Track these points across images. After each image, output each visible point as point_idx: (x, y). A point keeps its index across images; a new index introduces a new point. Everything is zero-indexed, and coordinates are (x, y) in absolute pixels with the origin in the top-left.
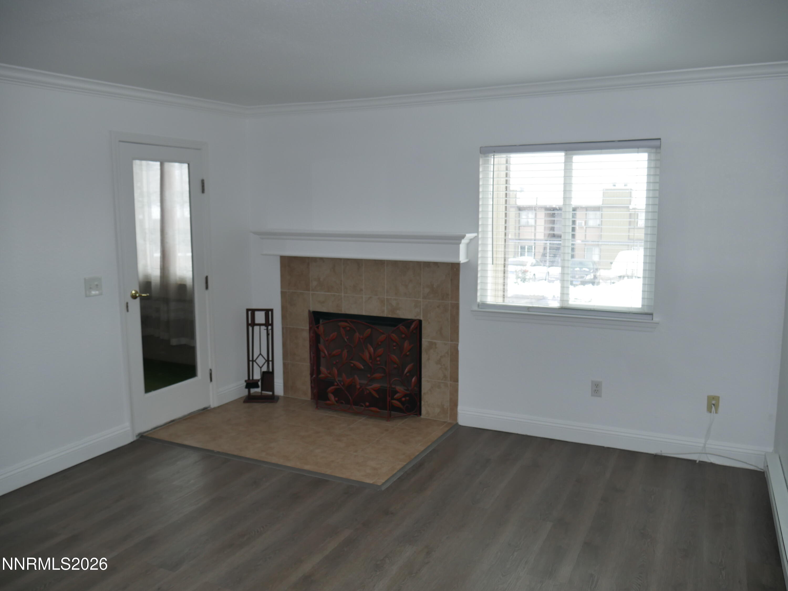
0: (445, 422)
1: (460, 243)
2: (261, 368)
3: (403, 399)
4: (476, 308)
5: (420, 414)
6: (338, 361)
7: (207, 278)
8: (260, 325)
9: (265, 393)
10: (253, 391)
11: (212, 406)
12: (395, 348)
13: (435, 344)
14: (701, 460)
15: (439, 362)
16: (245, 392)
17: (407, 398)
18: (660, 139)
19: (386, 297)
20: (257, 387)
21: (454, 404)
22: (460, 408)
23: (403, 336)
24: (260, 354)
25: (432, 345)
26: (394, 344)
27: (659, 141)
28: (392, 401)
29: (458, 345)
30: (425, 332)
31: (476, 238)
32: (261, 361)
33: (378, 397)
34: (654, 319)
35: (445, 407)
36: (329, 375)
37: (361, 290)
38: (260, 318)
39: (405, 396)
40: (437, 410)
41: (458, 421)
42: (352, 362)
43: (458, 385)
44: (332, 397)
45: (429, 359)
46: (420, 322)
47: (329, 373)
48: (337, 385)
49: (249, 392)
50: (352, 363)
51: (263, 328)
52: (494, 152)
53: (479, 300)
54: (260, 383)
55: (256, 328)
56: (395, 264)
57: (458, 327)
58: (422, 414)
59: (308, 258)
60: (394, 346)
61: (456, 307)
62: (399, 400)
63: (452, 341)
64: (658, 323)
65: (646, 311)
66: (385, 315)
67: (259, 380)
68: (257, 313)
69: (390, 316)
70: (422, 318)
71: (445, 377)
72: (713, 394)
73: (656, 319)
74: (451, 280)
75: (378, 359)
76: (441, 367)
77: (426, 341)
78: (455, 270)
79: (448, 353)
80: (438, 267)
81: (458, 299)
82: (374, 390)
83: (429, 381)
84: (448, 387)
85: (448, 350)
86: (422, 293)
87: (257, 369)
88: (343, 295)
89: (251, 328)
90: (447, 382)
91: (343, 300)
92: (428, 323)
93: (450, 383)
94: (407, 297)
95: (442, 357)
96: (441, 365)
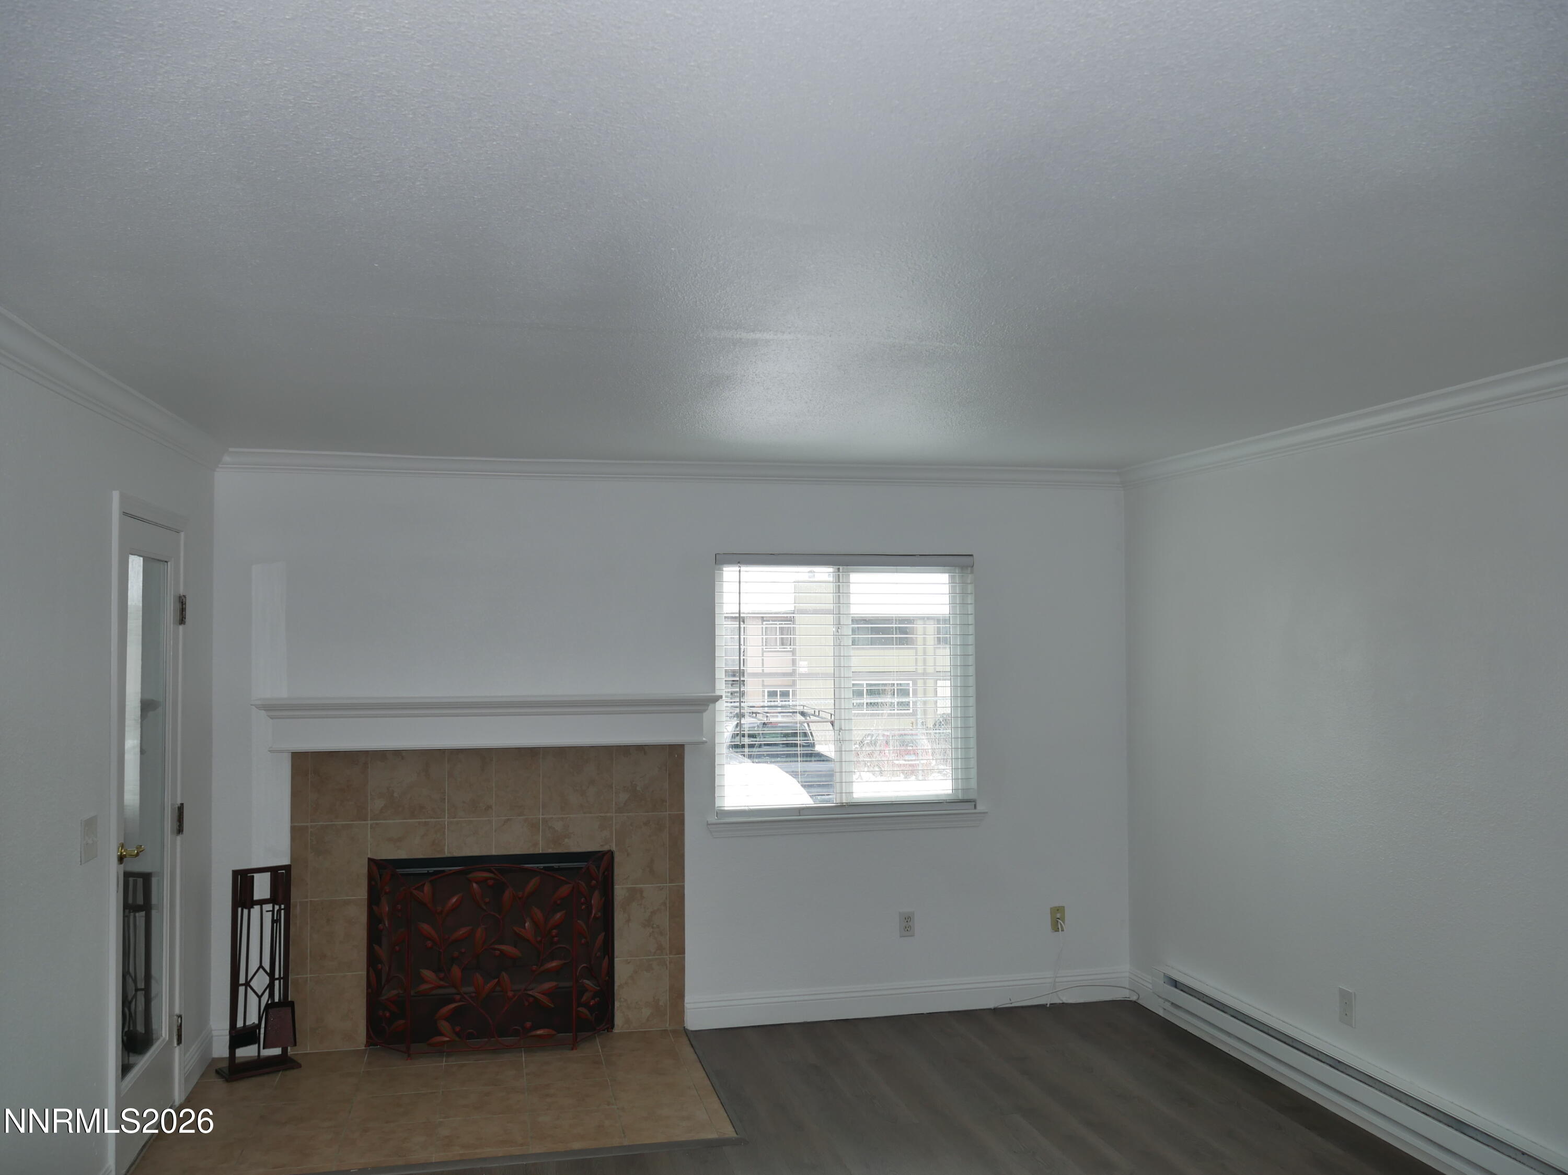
1: (713, 710)
2: (260, 996)
3: (593, 1002)
4: (713, 819)
5: (612, 1026)
6: (463, 950)
7: (182, 807)
8: (262, 902)
12: (583, 907)
13: (641, 891)
14: (1052, 1002)
15: (647, 923)
17: (597, 999)
18: (971, 555)
19: (541, 816)
20: (256, 1040)
21: (678, 994)
22: (687, 999)
23: (594, 883)
24: (260, 967)
25: (634, 894)
26: (582, 900)
27: (970, 558)
28: (580, 1009)
29: (683, 887)
30: (619, 872)
33: (552, 1006)
34: (978, 807)
35: (661, 1003)
36: (441, 983)
37: (489, 807)
39: (594, 995)
40: (646, 1013)
41: (685, 1025)
42: (496, 947)
43: (684, 958)
44: (444, 1026)
45: (628, 921)
46: (610, 854)
47: (443, 979)
48: (462, 1000)
49: (233, 1055)
50: (495, 949)
51: (267, 910)
52: (739, 563)
53: (718, 806)
55: (256, 910)
56: (560, 752)
57: (682, 856)
58: (615, 1027)
59: (366, 753)
60: (583, 904)
61: (679, 820)
62: (587, 1005)
63: (672, 882)
64: (987, 813)
65: (960, 796)
66: (541, 849)
67: (259, 1027)
69: (550, 851)
70: (614, 848)
71: (660, 948)
72: (1056, 904)
73: (981, 808)
74: (669, 775)
75: (554, 932)
76: (653, 932)
77: (622, 888)
78: (676, 756)
79: (665, 904)
80: (645, 753)
81: (682, 807)
82: (543, 994)
83: (629, 961)
84: (666, 965)
85: (666, 898)
86: (614, 803)
87: (253, 999)
88: (446, 822)
89: (246, 911)
90: (665, 957)
91: (446, 831)
92: (628, 855)
93: (669, 958)
94: (585, 813)
95: (653, 913)
96: (653, 928)
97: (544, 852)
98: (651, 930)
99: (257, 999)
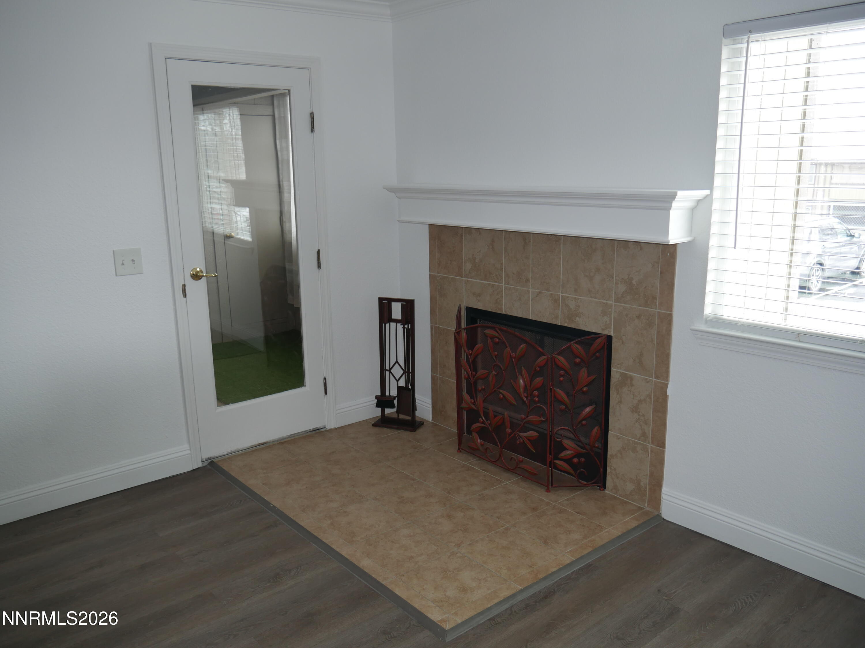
0: (640, 508)
1: (669, 208)
2: (398, 381)
3: (575, 460)
4: (701, 326)
5: (604, 486)
6: (483, 387)
7: (319, 252)
8: (397, 321)
9: (402, 417)
10: (388, 411)
11: (329, 427)
12: (561, 379)
13: (631, 378)
15: (635, 409)
16: (378, 412)
17: (583, 460)
19: (561, 294)
20: (393, 406)
21: (656, 481)
22: (665, 490)
23: (578, 360)
24: (397, 362)
25: (626, 379)
26: (562, 372)
28: (557, 462)
29: (667, 385)
30: (616, 356)
31: (709, 198)
32: (398, 371)
33: (534, 451)
35: (642, 484)
36: (473, 406)
38: (397, 311)
39: (578, 455)
40: (630, 487)
41: (661, 513)
42: (501, 391)
43: (663, 453)
44: (476, 437)
45: (620, 402)
46: (609, 338)
47: (474, 403)
48: (483, 423)
49: (383, 412)
50: (501, 393)
51: (400, 326)
52: (750, 32)
53: (708, 311)
54: (396, 402)
55: (393, 326)
57: (668, 356)
58: (607, 488)
59: (461, 228)
60: (562, 376)
61: (667, 319)
62: (568, 461)
63: (657, 377)
66: (559, 322)
67: (395, 398)
68: (393, 304)
69: (566, 325)
70: (612, 334)
71: (644, 434)
74: (661, 273)
75: (536, 393)
76: (639, 419)
77: (617, 371)
78: (668, 255)
79: (649, 396)
80: (641, 249)
81: (670, 307)
82: (529, 440)
83: (619, 437)
84: (648, 452)
85: (651, 391)
86: (614, 292)
87: (393, 382)
88: (503, 287)
89: (387, 325)
90: (647, 444)
91: (503, 294)
92: (623, 343)
93: (651, 446)
94: (591, 297)
95: (640, 401)
96: (639, 415)
97: (562, 325)
98: (638, 417)
99: (396, 382)
